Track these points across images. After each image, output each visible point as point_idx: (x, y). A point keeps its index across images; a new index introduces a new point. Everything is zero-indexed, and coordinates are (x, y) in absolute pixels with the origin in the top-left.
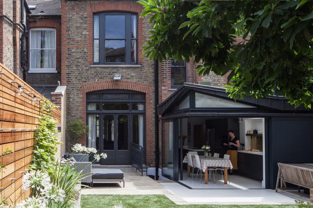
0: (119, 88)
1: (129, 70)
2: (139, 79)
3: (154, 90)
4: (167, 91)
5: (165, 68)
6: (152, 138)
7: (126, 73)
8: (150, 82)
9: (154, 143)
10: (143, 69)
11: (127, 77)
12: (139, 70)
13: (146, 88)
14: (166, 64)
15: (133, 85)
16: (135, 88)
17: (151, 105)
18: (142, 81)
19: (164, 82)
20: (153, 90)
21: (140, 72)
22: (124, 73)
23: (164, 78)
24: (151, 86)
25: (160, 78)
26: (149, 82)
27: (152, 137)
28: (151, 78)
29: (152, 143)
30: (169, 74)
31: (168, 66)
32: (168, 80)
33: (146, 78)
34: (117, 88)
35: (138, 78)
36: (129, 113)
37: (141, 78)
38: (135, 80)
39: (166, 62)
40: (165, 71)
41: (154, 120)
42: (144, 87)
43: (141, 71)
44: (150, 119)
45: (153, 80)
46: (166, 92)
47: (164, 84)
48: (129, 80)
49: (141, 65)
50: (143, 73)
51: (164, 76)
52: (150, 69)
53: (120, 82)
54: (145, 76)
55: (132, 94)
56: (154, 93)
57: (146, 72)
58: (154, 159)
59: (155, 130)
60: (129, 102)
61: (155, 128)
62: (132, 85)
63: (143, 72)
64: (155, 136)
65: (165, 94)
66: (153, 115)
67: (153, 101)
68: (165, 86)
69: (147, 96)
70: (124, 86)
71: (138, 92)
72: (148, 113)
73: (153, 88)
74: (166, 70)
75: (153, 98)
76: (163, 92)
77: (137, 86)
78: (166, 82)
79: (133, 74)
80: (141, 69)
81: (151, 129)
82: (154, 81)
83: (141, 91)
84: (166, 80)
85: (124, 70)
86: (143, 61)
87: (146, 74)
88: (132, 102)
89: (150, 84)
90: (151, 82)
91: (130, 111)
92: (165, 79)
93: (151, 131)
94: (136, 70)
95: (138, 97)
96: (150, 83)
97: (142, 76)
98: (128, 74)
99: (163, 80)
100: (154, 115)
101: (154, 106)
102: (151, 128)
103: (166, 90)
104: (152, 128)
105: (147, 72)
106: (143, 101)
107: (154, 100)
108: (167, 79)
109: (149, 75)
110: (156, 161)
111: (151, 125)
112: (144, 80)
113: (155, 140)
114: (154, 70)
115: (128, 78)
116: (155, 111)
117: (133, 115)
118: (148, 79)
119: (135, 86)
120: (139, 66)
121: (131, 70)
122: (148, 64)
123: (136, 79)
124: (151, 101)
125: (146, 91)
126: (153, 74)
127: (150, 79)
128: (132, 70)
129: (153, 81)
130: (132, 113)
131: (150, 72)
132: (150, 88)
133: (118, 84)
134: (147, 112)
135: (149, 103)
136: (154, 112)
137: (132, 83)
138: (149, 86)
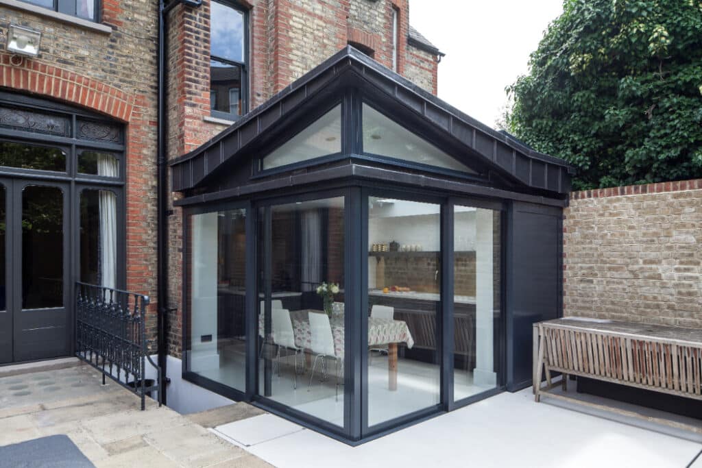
0: (29, 88)
1: (68, 34)
2: (103, 74)
3: (154, 119)
4: (198, 122)
5: (193, 52)
6: (147, 266)
7: (56, 39)
8: (143, 92)
9: (153, 281)
10: (117, 44)
11: (62, 55)
12: (105, 44)
13: (129, 107)
14: (197, 38)
15: (85, 90)
16: (91, 100)
17: (145, 163)
18: (116, 82)
19: (190, 93)
20: (150, 116)
21: (111, 50)
22: (50, 38)
23: (190, 80)
24: (144, 105)
25: (173, 82)
26: (140, 91)
27: (146, 260)
28: (146, 79)
29: (145, 281)
30: (205, 71)
31: (203, 49)
32: (203, 90)
33: (128, 76)
34: (21, 87)
35: (103, 70)
36: (69, 182)
37: (114, 73)
38: (90, 73)
39: (198, 35)
40: (194, 60)
41: (153, 210)
42: (123, 104)
43: (112, 47)
44: (141, 204)
45: (152, 87)
46: (196, 124)
47: (190, 99)
48: (70, 69)
49: (114, 28)
50: (118, 55)
51: (190, 74)
52: (141, 52)
53: (36, 67)
54: (124, 68)
55: (78, 118)
56: (154, 128)
57: (127, 56)
58: (153, 329)
59: (155, 239)
60: (69, 146)
61: (155, 233)
62: (78, 88)
63: (118, 52)
64: (154, 259)
65: (195, 130)
66: (149, 194)
67: (149, 151)
68: (194, 105)
69: (131, 132)
70: (49, 84)
71: (101, 114)
72: (133, 186)
73: (148, 112)
74: (196, 57)
75: (148, 141)
76: (188, 122)
77: (99, 94)
78: (195, 94)
79: (86, 53)
80: (113, 44)
81: (144, 237)
82: (154, 90)
83: (111, 113)
84: (196, 88)
85: (52, 30)
86: (121, 20)
87: (130, 63)
88: (78, 147)
89: (143, 97)
90: (146, 92)
91: (70, 175)
92: (194, 84)
93: (144, 243)
94: (97, 41)
95: (101, 132)
96: (140, 94)
97: (115, 66)
98: (68, 47)
99: (189, 86)
100: (152, 195)
101: (155, 167)
102: (143, 232)
103: (195, 118)
104: (146, 233)
105: (132, 57)
106: (118, 147)
107: (154, 148)
108: (200, 86)
109: (137, 67)
110: (158, 334)
111: (144, 224)
112: (121, 80)
113: (155, 269)
114: (153, 57)
115: (65, 62)
116: (155, 183)
117: (81, 188)
118: (134, 78)
119: (92, 92)
120: (108, 29)
121: (76, 36)
122: (136, 33)
123: (96, 69)
124: (145, 151)
125: (127, 116)
126: (152, 69)
127: (143, 81)
128: (82, 38)
129: (150, 89)
130: (77, 183)
131: (141, 59)
132: (142, 109)
133: (26, 73)
134: (130, 184)
135: (139, 157)
136: (153, 187)
137: (79, 81)
138: (137, 103)
